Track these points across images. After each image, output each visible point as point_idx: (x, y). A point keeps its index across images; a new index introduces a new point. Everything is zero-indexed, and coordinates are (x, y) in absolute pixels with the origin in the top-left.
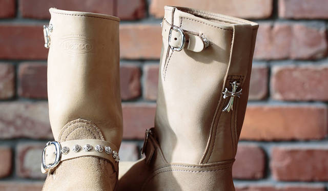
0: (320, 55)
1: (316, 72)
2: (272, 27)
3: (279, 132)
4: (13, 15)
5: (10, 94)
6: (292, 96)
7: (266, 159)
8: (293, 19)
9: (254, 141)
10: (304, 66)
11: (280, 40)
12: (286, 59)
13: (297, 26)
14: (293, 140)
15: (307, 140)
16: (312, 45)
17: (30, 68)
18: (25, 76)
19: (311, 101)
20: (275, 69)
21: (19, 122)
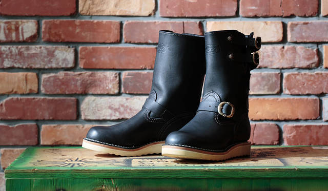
0: (313, 65)
1: (311, 75)
2: (283, 47)
3: (288, 115)
4: (119, 42)
5: (116, 91)
6: (297, 92)
7: (280, 132)
8: (296, 43)
9: (272, 120)
10: (303, 72)
11: (289, 56)
12: (292, 68)
13: (299, 47)
14: (297, 120)
15: (306, 120)
16: (308, 59)
17: (129, 75)
18: (125, 79)
19: (308, 95)
20: (285, 74)
21: (122, 109)
